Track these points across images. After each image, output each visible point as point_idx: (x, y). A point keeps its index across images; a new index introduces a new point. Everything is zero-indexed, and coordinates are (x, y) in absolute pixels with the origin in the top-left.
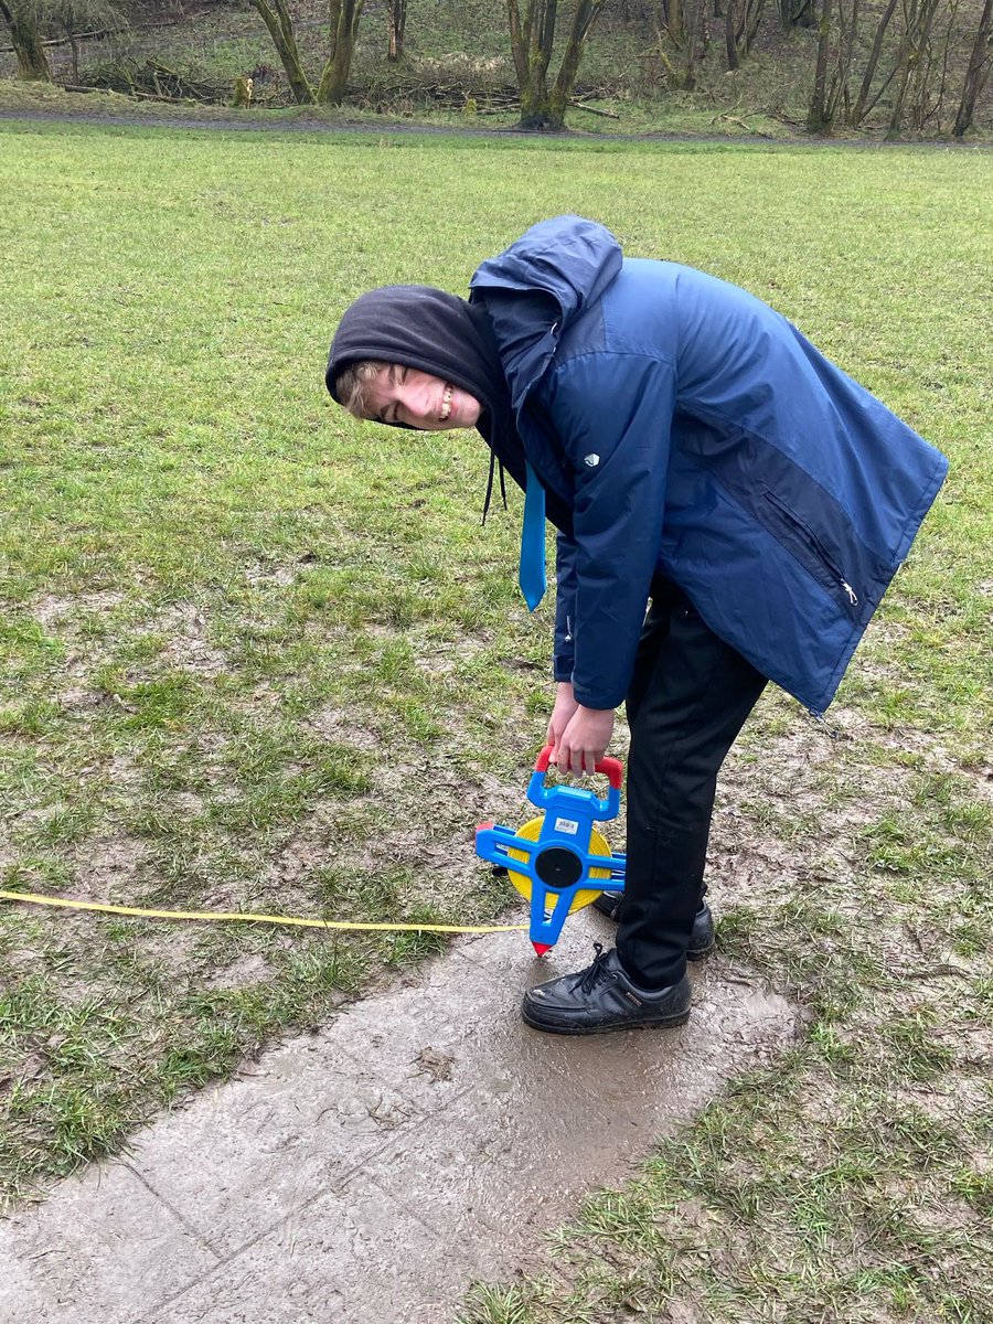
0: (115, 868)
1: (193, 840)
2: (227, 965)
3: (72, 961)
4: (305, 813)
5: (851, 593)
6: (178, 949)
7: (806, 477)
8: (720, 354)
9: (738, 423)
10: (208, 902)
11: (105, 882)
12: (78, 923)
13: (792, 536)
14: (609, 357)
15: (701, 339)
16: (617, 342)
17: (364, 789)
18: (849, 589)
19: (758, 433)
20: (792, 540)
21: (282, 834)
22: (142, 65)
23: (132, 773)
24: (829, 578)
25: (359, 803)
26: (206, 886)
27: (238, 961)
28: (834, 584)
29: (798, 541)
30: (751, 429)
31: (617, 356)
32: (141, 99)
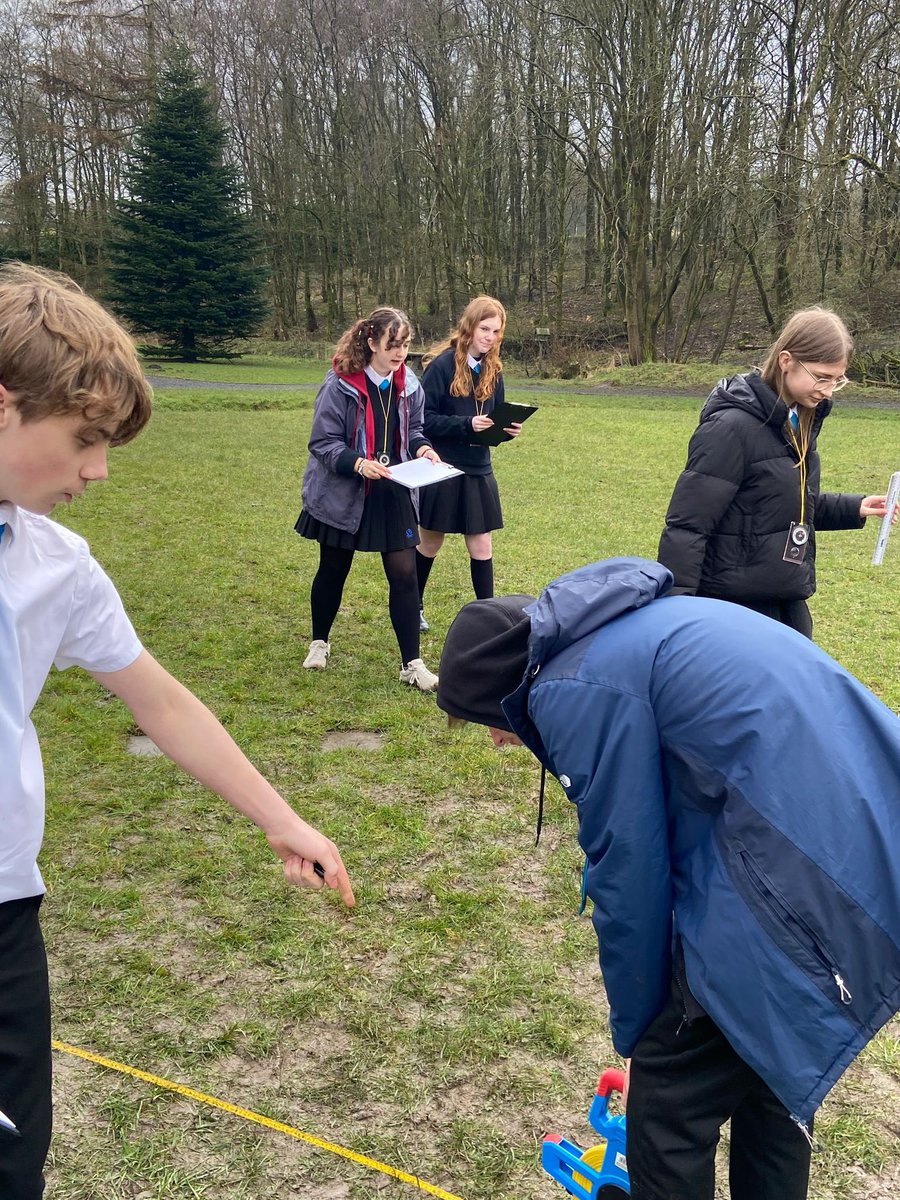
0: (311, 1055)
1: (388, 1050)
2: (318, 1183)
3: (213, 1128)
4: (494, 1059)
5: (842, 987)
6: (298, 1150)
7: (786, 844)
8: (701, 697)
9: (722, 771)
10: (355, 1115)
11: (294, 1065)
12: (245, 1095)
13: (763, 905)
14: (575, 684)
15: (682, 678)
16: (588, 673)
17: (564, 1052)
18: (840, 982)
19: (738, 787)
20: (763, 910)
21: (461, 1072)
22: (877, 359)
23: (391, 972)
24: (815, 963)
25: (551, 1065)
26: (363, 1098)
27: (329, 1183)
28: (823, 971)
29: (770, 913)
30: (731, 780)
31: (584, 684)
32: (870, 385)
